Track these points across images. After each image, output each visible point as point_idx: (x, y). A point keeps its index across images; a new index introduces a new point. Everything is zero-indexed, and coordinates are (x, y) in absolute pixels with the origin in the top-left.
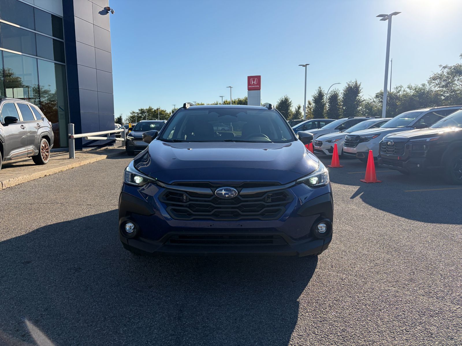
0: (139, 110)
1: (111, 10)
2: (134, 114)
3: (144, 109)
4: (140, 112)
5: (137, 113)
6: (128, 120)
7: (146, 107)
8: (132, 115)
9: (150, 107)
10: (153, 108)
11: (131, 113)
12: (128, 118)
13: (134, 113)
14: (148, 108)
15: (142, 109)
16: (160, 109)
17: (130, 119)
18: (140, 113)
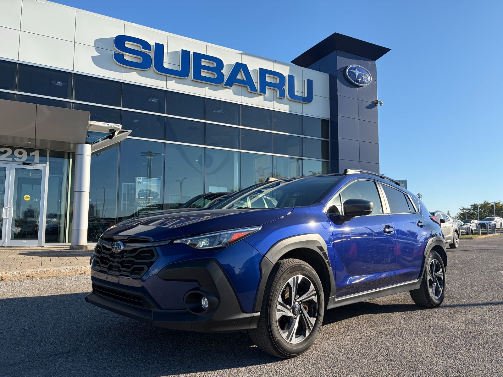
0: (471, 206)
1: (379, 103)
2: (465, 211)
3: (478, 204)
4: (472, 208)
5: (469, 209)
6: (457, 218)
7: (480, 202)
8: (462, 212)
9: (485, 202)
10: (489, 202)
11: (461, 210)
12: (458, 215)
13: (465, 209)
14: (483, 203)
15: (475, 204)
16: (500, 204)
17: (460, 217)
18: (473, 210)
